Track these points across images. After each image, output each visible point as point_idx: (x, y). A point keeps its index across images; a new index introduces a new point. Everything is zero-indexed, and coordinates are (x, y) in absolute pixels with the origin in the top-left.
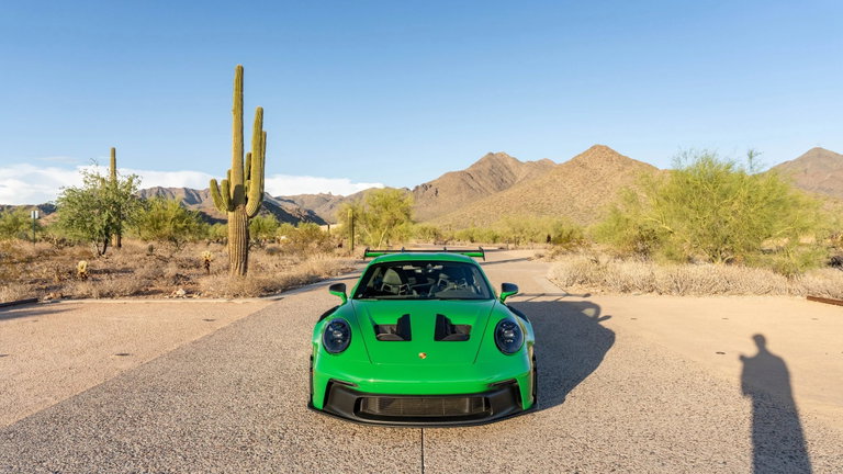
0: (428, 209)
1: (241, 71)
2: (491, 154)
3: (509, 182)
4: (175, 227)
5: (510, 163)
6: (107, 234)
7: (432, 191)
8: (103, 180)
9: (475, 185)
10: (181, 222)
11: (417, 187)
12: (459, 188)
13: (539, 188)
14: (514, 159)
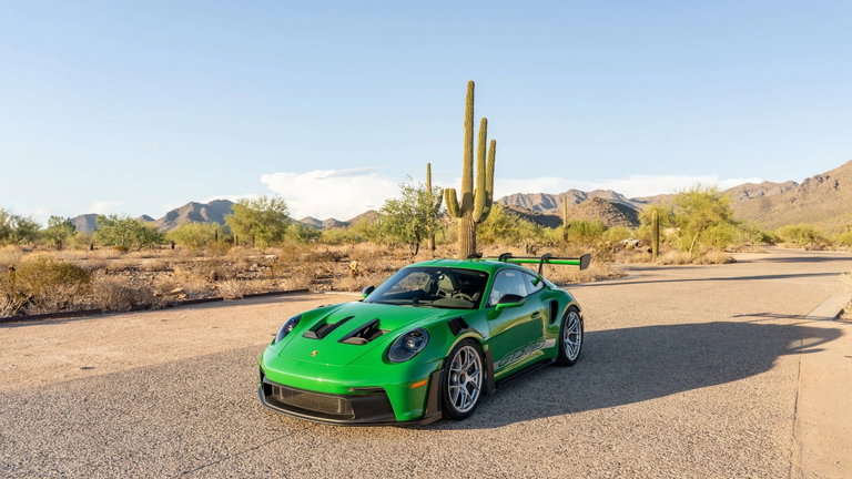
1: (472, 85)
4: (496, 231)
6: (418, 238)
8: (420, 192)
10: (501, 227)
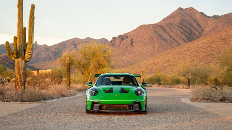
0: (124, 58)
2: (180, 9)
3: (197, 34)
5: (197, 17)
7: (128, 41)
9: (166, 36)
11: (114, 38)
12: (152, 38)
13: (224, 40)
14: (202, 13)
